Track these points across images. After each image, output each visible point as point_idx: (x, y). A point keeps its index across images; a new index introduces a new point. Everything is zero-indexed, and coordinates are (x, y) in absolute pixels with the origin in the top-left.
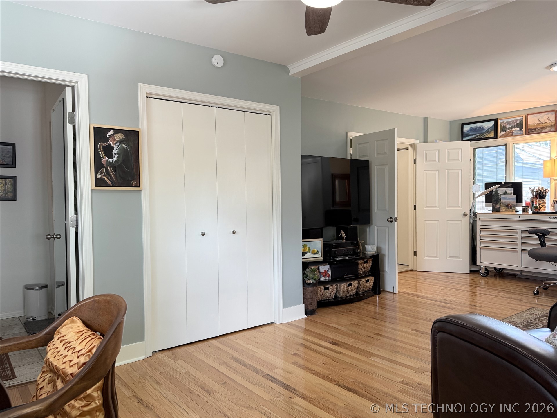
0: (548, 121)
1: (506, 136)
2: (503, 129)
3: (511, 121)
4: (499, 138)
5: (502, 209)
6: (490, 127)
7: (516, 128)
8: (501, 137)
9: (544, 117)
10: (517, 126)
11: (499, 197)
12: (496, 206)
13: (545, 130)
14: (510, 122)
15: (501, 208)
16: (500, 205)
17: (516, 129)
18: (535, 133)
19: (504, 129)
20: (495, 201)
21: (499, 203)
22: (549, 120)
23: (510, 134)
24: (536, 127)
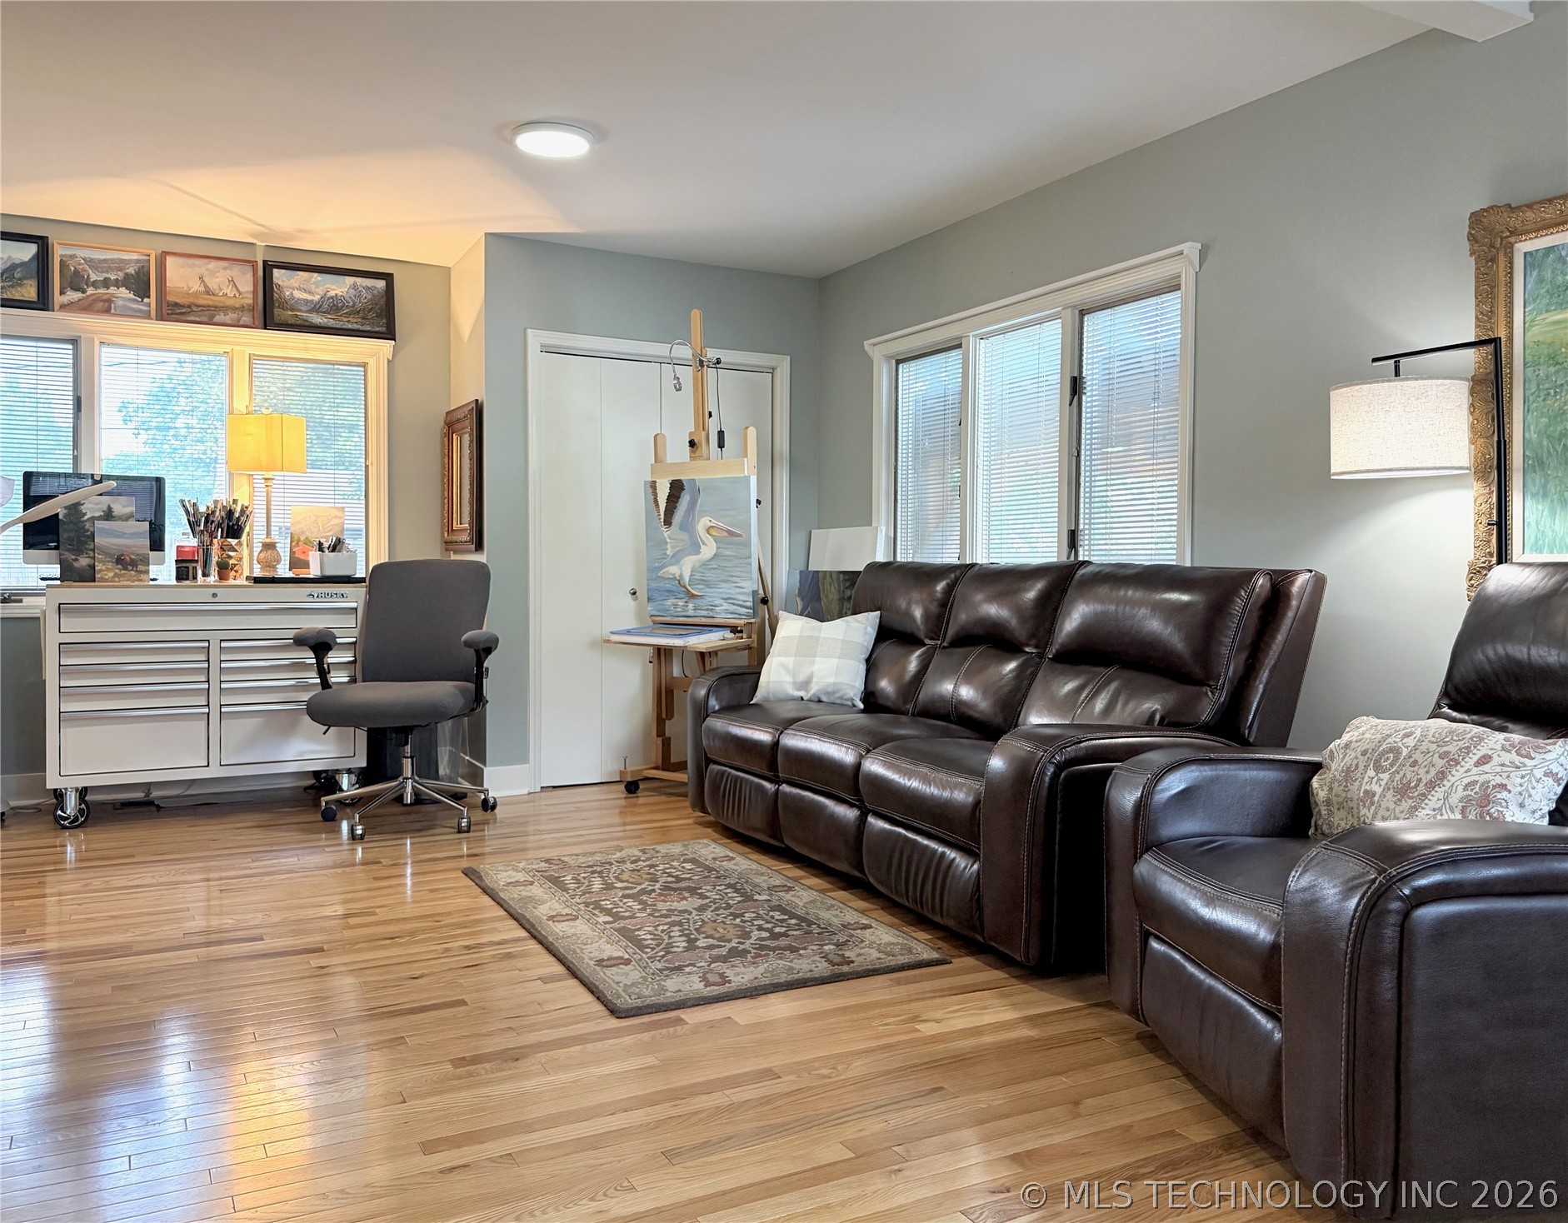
0: (230, 291)
1: (87, 307)
2: (71, 282)
3: (105, 261)
4: (58, 311)
5: (100, 571)
6: (18, 262)
7: (123, 289)
8: (63, 307)
9: (218, 274)
10: (126, 282)
11: (87, 527)
12: (76, 560)
13: (220, 318)
14: (101, 261)
15: (96, 568)
16: (94, 558)
17: (123, 292)
18: (189, 319)
19: (75, 281)
20: (69, 539)
21: (88, 549)
22: (234, 289)
23: (101, 304)
24: (192, 300)
